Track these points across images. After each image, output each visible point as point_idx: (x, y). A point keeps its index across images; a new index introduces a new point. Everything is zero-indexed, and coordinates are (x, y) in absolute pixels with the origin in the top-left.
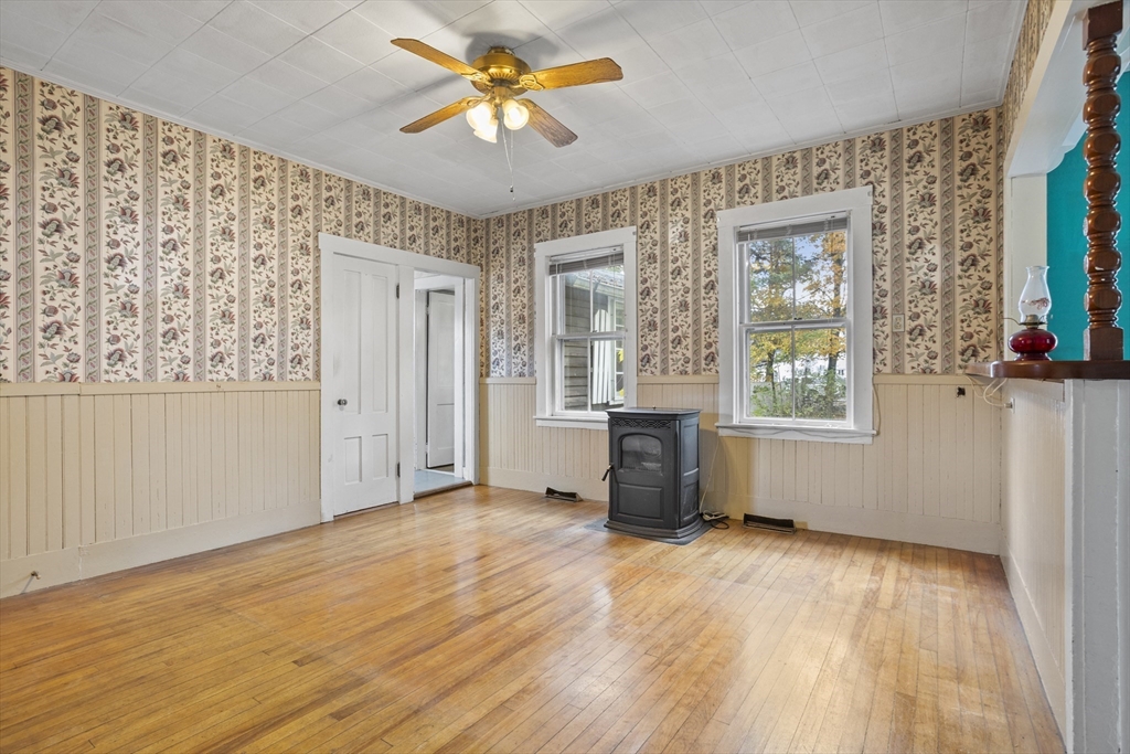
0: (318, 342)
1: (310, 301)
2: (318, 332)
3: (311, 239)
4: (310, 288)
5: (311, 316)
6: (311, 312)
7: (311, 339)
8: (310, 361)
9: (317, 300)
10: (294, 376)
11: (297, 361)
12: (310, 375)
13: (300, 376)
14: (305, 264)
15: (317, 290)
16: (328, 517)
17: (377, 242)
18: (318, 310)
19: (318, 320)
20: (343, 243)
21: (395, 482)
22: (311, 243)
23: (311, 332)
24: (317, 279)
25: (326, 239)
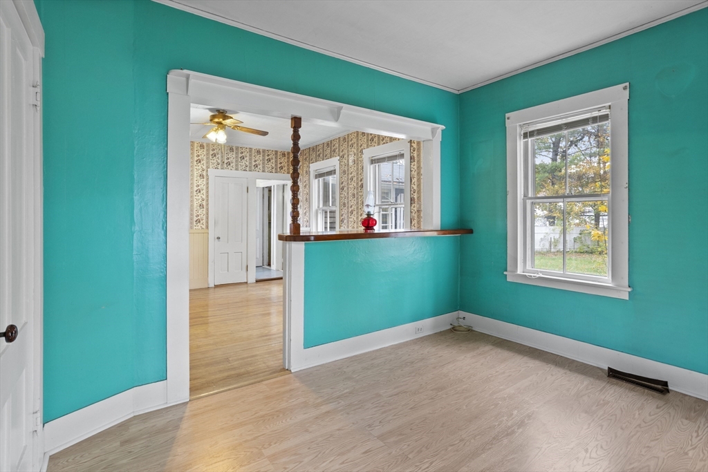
0: (207, 214)
1: (204, 197)
2: (207, 209)
3: (205, 172)
4: (204, 191)
5: (204, 203)
6: (205, 201)
7: (204, 212)
8: (204, 221)
9: (207, 196)
10: (197, 227)
11: (198, 221)
12: (204, 227)
13: (199, 227)
14: (202, 182)
15: (207, 192)
16: (212, 285)
17: (237, 169)
18: (207, 201)
19: (207, 205)
20: (220, 172)
21: (246, 274)
22: (204, 173)
23: (204, 209)
24: (207, 188)
25: (212, 172)
